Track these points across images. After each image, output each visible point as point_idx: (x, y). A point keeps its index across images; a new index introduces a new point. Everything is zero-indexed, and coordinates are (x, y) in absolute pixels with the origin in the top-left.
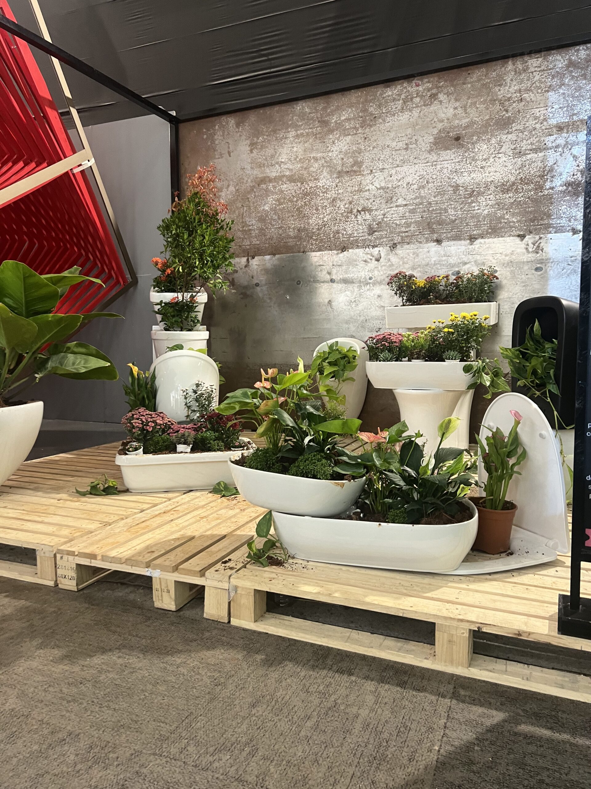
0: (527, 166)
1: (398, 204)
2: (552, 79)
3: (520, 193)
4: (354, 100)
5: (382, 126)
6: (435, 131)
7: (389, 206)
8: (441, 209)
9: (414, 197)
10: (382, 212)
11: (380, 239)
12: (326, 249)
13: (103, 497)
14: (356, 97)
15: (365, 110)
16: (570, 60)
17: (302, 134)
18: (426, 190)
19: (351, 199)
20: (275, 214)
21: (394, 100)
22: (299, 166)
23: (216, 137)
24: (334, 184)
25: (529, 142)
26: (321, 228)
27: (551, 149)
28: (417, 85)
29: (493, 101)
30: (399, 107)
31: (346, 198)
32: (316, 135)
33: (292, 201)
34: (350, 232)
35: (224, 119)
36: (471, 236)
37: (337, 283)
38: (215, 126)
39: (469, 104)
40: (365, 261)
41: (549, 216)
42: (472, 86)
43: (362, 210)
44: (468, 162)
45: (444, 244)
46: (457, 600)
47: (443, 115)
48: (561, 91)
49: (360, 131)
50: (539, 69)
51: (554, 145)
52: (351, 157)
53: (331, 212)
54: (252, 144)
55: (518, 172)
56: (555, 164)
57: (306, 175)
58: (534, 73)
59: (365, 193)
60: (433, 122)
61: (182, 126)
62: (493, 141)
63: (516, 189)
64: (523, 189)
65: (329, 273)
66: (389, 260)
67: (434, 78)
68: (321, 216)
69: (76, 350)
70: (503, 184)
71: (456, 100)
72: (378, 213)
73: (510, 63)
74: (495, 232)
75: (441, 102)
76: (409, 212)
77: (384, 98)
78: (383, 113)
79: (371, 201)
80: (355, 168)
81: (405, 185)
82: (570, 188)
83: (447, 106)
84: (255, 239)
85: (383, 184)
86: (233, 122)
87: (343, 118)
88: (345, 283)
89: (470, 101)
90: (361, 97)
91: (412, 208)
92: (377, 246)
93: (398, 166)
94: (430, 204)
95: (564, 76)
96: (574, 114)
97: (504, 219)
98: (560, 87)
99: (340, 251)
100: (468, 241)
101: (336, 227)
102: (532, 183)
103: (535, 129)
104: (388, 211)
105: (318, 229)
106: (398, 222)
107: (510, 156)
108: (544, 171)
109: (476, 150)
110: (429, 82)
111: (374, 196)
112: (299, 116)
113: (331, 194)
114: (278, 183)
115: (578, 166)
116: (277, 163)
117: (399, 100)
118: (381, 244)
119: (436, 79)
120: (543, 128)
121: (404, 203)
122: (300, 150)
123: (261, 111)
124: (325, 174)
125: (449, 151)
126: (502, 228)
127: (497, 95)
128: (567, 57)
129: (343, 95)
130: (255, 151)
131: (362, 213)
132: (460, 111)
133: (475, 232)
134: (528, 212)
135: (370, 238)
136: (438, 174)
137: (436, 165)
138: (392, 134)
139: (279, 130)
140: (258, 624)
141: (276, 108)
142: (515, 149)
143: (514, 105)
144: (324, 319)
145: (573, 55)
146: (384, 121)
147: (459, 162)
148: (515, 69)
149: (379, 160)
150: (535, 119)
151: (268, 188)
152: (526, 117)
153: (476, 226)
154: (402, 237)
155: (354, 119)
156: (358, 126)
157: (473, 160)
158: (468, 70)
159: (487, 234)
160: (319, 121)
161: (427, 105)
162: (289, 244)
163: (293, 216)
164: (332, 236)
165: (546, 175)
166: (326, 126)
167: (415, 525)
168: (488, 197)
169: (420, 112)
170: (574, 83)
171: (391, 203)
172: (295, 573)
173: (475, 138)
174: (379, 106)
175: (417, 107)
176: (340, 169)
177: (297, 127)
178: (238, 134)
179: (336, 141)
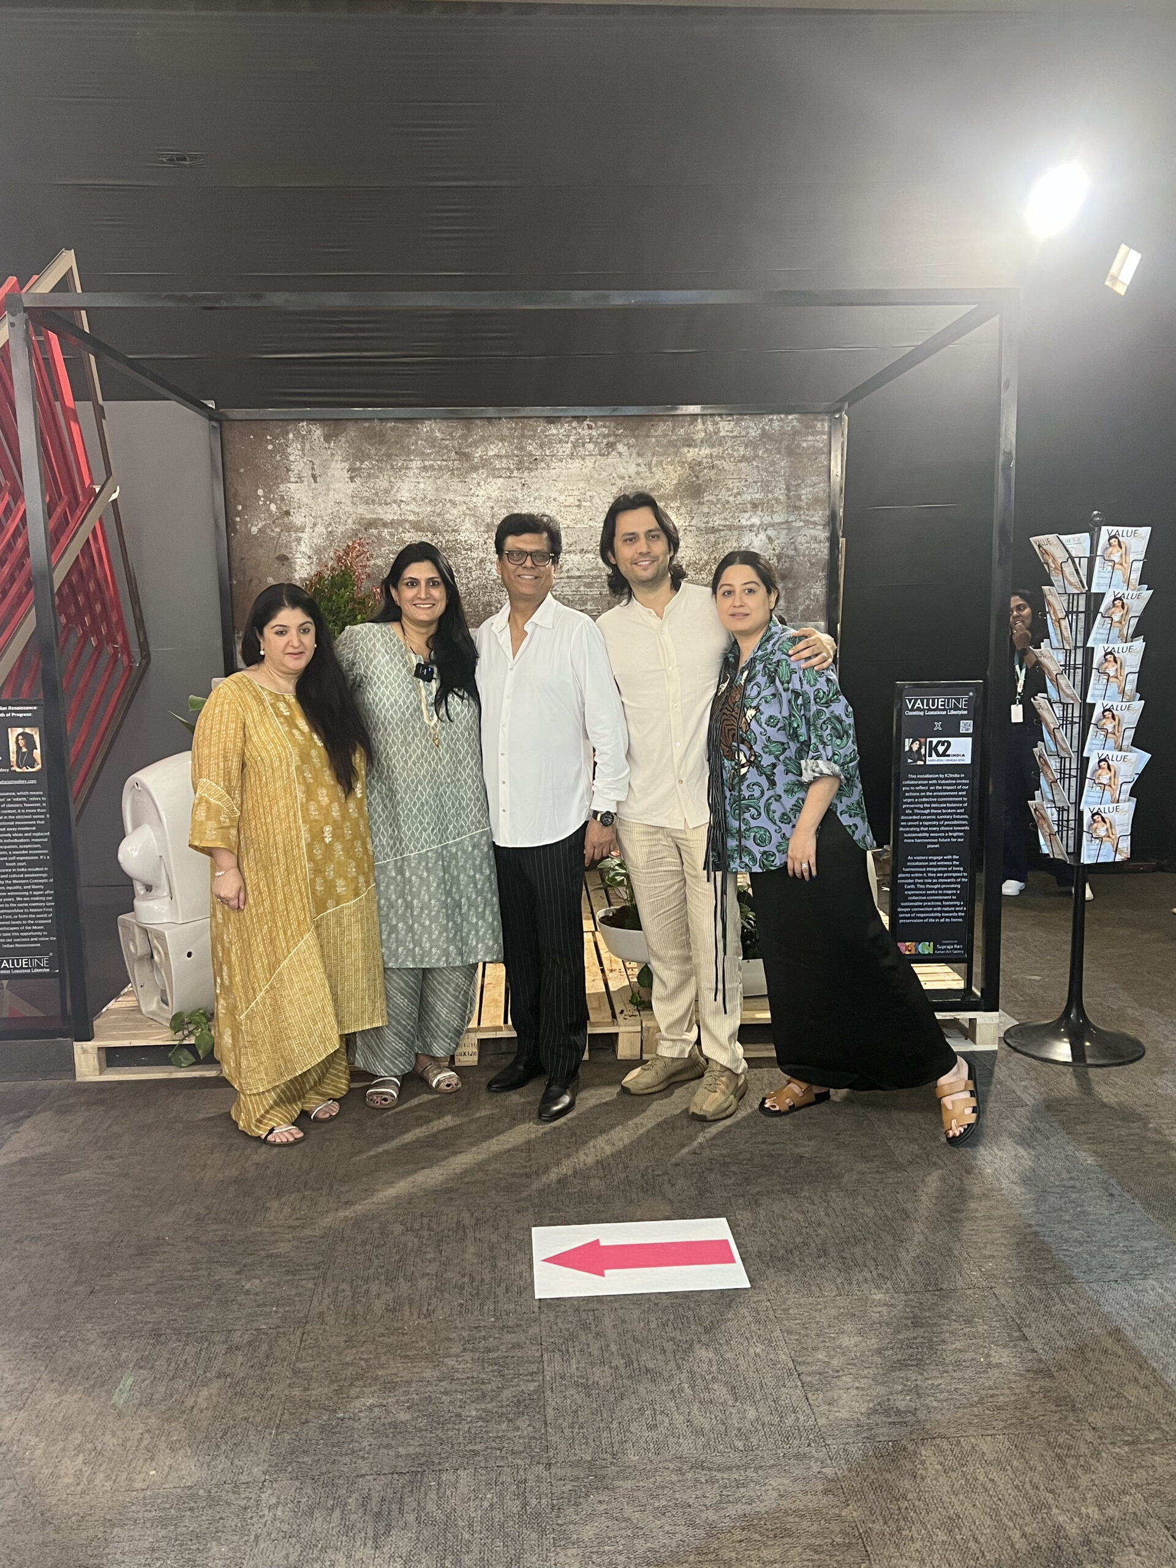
0: (721, 544)
2: (745, 449)
4: (505, 433)
5: (545, 472)
6: (615, 490)
14: (510, 430)
15: (522, 449)
16: (763, 429)
17: (432, 466)
21: (560, 441)
22: (428, 509)
23: (289, 450)
24: (482, 541)
25: (722, 516)
27: (745, 528)
28: (590, 427)
29: (681, 463)
30: (568, 452)
32: (453, 470)
35: (303, 427)
38: (288, 434)
42: (657, 441)
47: (623, 471)
48: (755, 463)
49: (515, 473)
50: (731, 434)
51: (748, 523)
54: (352, 469)
57: (439, 523)
60: (611, 477)
67: (610, 424)
71: (639, 455)
73: (699, 420)
75: (620, 454)
76: (584, 586)
77: (546, 436)
78: (546, 455)
81: (577, 551)
83: (628, 460)
86: (319, 432)
87: (491, 453)
89: (655, 459)
90: (515, 430)
95: (757, 447)
96: (769, 492)
98: (754, 459)
103: (728, 502)
110: (604, 426)
112: (426, 440)
113: (478, 554)
114: (397, 529)
116: (395, 502)
117: (567, 442)
119: (612, 425)
120: (737, 502)
121: (578, 574)
122: (430, 488)
123: (366, 425)
124: (468, 525)
127: (686, 457)
128: (760, 425)
129: (490, 424)
130: (358, 480)
132: (643, 469)
138: (560, 485)
139: (397, 456)
142: (707, 522)
143: (705, 471)
145: (766, 424)
146: (548, 465)
150: (729, 491)
151: (381, 536)
152: (718, 487)
155: (507, 457)
156: (512, 467)
160: (456, 453)
161: (604, 455)
164: (481, 608)
166: (467, 461)
169: (595, 462)
170: (768, 457)
174: (541, 446)
175: (591, 455)
176: (489, 520)
177: (423, 456)
178: (329, 452)
179: (482, 483)
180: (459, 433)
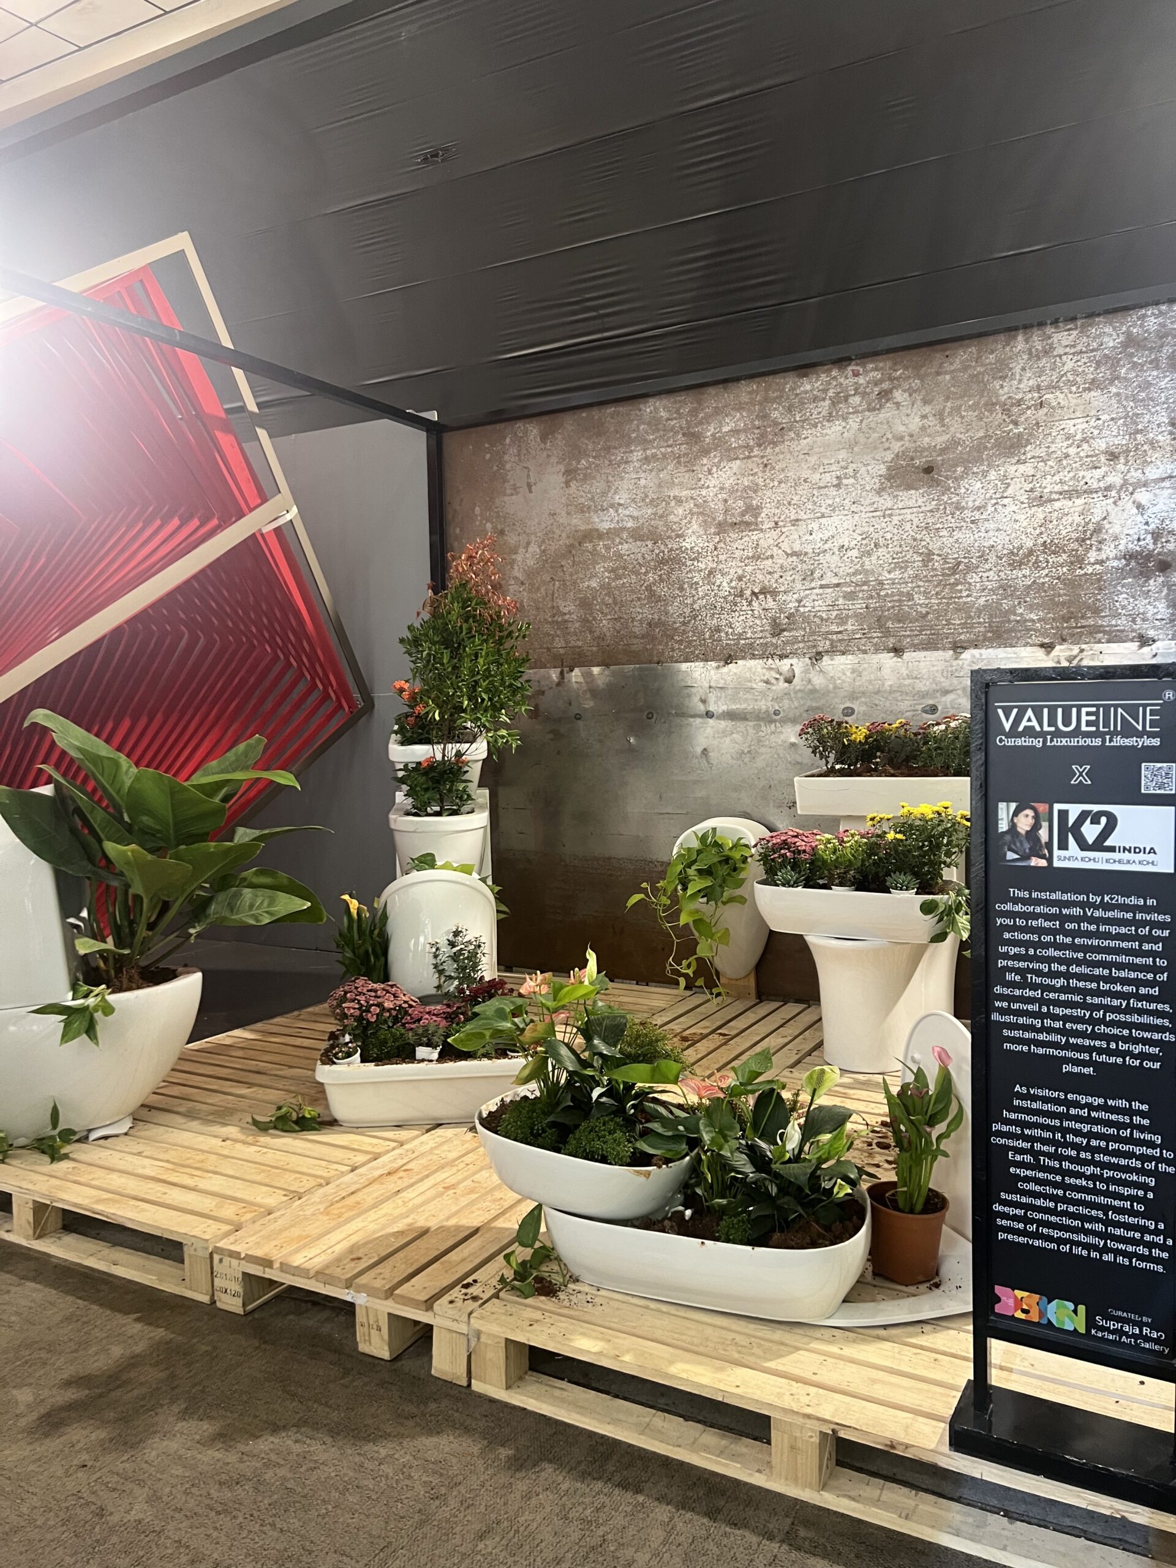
0: (1055, 522)
1: (823, 582)
2: (1096, 369)
3: (1044, 568)
4: (745, 398)
5: (793, 445)
6: (889, 456)
7: (807, 584)
8: (901, 594)
9: (852, 570)
10: (796, 596)
11: (793, 644)
12: (697, 658)
13: (294, 1135)
14: (750, 393)
15: (765, 417)
16: (1129, 334)
17: (654, 456)
18: (874, 558)
19: (740, 572)
20: (608, 594)
21: (815, 399)
22: (649, 511)
23: (506, 458)
24: (711, 547)
25: (1057, 478)
26: (689, 622)
27: (1096, 492)
28: (856, 374)
29: (991, 406)
30: (825, 413)
31: (732, 571)
32: (679, 457)
33: (637, 573)
34: (739, 630)
35: (520, 425)
36: (955, 642)
37: (718, 718)
38: (505, 438)
39: (948, 410)
40: (767, 682)
41: (1096, 611)
42: (953, 378)
43: (761, 592)
44: (948, 512)
45: (907, 656)
46: (815, 1378)
47: (903, 428)
48: (1114, 390)
49: (756, 452)
50: (1073, 351)
51: (1102, 485)
52: (741, 498)
53: (707, 595)
54: (568, 472)
55: (1038, 531)
56: (1105, 518)
57: (662, 528)
58: (1064, 358)
59: (766, 562)
60: (884, 440)
61: (447, 437)
62: (993, 475)
63: (1036, 562)
64: (1048, 562)
65: (704, 701)
66: (810, 681)
67: (885, 364)
68: (689, 601)
69: (256, 880)
70: (1012, 553)
71: (925, 402)
72: (789, 599)
73: (1020, 338)
74: (999, 637)
75: (898, 404)
76: (844, 597)
77: (797, 395)
78: (796, 421)
79: (776, 576)
80: (747, 518)
81: (836, 550)
82: (1133, 563)
83: (909, 412)
84: (575, 638)
85: (797, 547)
86: (535, 431)
87: (725, 429)
88: (732, 720)
89: (949, 404)
90: (757, 392)
91: (849, 590)
92: (787, 657)
93: (823, 516)
94: (881, 583)
95: (1118, 362)
96: (1137, 432)
97: (1015, 614)
98: (1112, 382)
99: (722, 663)
100: (951, 652)
101: (715, 621)
102: (1064, 552)
103: (1067, 456)
104: (807, 596)
105: (684, 624)
106: (824, 615)
107: (1022, 503)
108: (1085, 531)
109: (963, 490)
110: (876, 369)
111: (782, 567)
112: (649, 424)
113: (705, 564)
114: (613, 540)
115: (1147, 523)
116: (612, 506)
117: (824, 399)
118: (794, 653)
119: (889, 364)
120: (1082, 454)
121: (835, 581)
122: (652, 484)
123: (584, 415)
124: (695, 526)
125: (913, 492)
126: (1009, 631)
127: (997, 396)
128: (1124, 329)
129: (725, 389)
130: (573, 484)
131: (761, 597)
132: (931, 421)
133: (962, 637)
134: (1058, 604)
135: (774, 641)
136: (896, 531)
137: (890, 515)
138: (813, 460)
139: (616, 448)
140: (511, 1392)
141: (611, 410)
142: (1032, 490)
143: (1029, 412)
144: (696, 782)
145: (1134, 326)
146: (798, 435)
147: (931, 511)
148: (1030, 350)
149: (789, 503)
150: (1068, 439)
151: (595, 550)
152: (1050, 434)
153: (964, 625)
154: (832, 641)
155: (745, 430)
156: (751, 443)
157: (957, 508)
158: (945, 350)
159: (984, 641)
160: (684, 435)
161: (874, 409)
162: (634, 648)
163: (639, 599)
164: (707, 635)
165: (1089, 539)
166: (696, 443)
167: (756, 1249)
168: (985, 575)
169: (861, 421)
170: (1137, 376)
171: (812, 580)
172: (572, 1313)
173: (960, 469)
174: (790, 410)
175: (856, 412)
176: (721, 518)
177: (645, 443)
178: (545, 453)
179: (714, 469)
180: (686, 410)
